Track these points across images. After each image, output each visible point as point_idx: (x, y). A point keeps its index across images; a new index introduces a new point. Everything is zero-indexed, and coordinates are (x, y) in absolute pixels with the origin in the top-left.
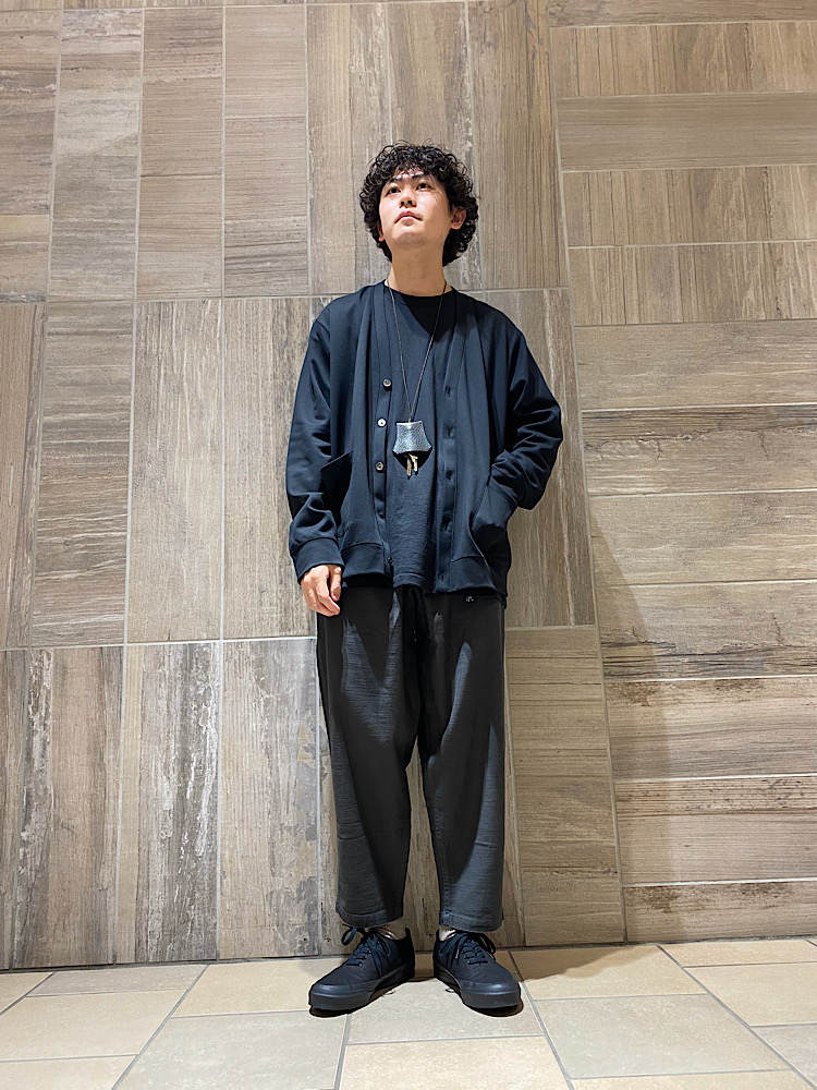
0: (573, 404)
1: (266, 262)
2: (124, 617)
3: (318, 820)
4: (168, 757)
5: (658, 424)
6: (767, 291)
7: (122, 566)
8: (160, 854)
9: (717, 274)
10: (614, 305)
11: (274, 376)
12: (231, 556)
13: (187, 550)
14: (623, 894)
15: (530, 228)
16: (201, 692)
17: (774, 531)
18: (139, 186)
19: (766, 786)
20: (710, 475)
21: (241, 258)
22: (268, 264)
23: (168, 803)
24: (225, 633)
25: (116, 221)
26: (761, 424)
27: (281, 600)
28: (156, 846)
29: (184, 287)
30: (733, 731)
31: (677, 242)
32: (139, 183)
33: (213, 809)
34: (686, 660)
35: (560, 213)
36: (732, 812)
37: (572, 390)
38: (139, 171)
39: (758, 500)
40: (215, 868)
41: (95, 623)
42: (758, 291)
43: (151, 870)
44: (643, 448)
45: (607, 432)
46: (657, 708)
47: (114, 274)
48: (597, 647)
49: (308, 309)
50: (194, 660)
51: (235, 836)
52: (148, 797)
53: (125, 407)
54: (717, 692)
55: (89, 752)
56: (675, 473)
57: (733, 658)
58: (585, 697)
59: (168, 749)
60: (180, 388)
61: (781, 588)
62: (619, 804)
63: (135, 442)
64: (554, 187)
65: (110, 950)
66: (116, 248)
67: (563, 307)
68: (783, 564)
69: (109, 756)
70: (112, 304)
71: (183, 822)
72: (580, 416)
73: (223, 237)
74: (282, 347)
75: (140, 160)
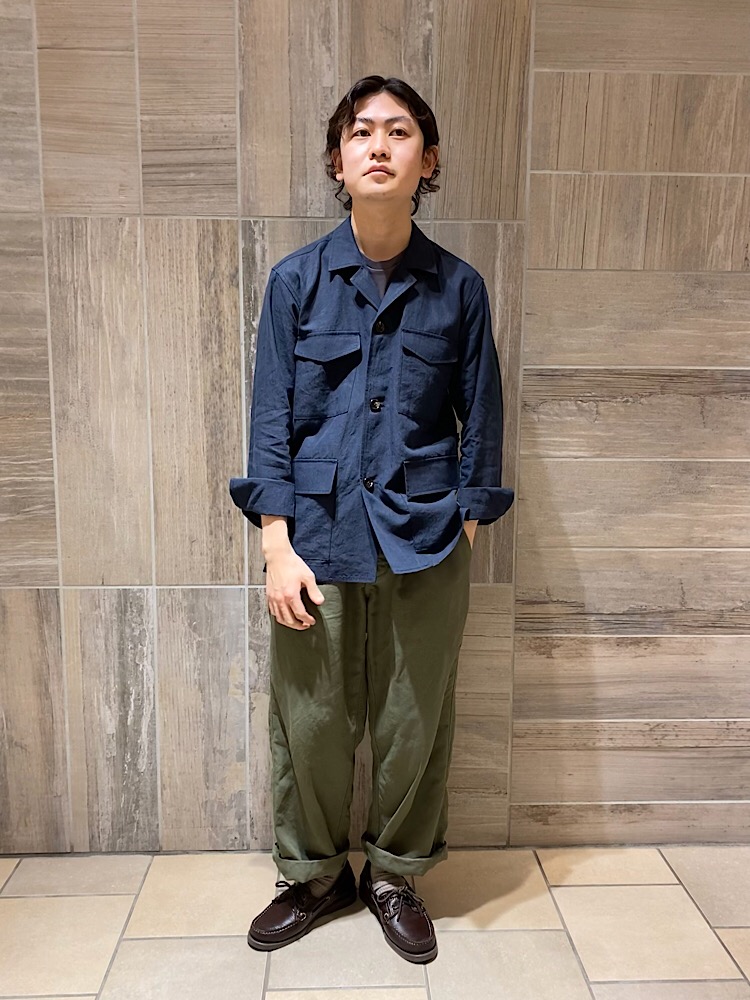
0: (515, 358)
1: (189, 172)
2: (59, 561)
3: (247, 747)
4: (109, 690)
5: (600, 385)
6: (738, 237)
7: (52, 511)
8: (106, 769)
9: (689, 212)
10: (572, 245)
11: (201, 312)
12: (159, 506)
13: (115, 498)
14: (510, 810)
15: (490, 143)
16: (137, 633)
17: (697, 500)
18: (36, 62)
19: (647, 728)
20: (644, 441)
21: (162, 165)
22: (192, 175)
23: (112, 727)
24: (157, 580)
25: (13, 109)
26: (704, 389)
27: (211, 550)
28: (102, 763)
29: (97, 199)
30: (626, 682)
31: (651, 170)
32: (36, 56)
33: (152, 734)
34: (593, 618)
35: (526, 126)
36: (614, 749)
37: (516, 343)
38: (35, 41)
39: (686, 468)
40: (156, 782)
41: (31, 567)
42: (729, 235)
43: (99, 781)
44: (581, 409)
45: (547, 391)
46: (560, 661)
47: (16, 179)
48: (511, 604)
49: (236, 234)
50: (127, 605)
51: (173, 758)
52: (92, 722)
53: (42, 341)
54: (617, 648)
55: (35, 683)
56: (609, 437)
57: (636, 618)
58: (495, 648)
59: (108, 682)
60: (99, 324)
61: (693, 555)
62: (515, 739)
63: (55, 381)
64: (522, 91)
65: (68, 843)
66: (17, 145)
67: (517, 246)
68: (699, 532)
69: (53, 687)
70: (17, 217)
71: (126, 744)
72: (521, 372)
73: (139, 137)
74: (209, 279)
75: (35, 25)
